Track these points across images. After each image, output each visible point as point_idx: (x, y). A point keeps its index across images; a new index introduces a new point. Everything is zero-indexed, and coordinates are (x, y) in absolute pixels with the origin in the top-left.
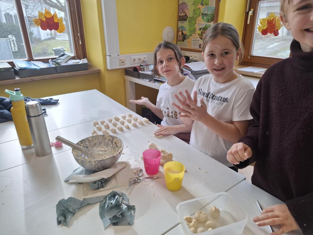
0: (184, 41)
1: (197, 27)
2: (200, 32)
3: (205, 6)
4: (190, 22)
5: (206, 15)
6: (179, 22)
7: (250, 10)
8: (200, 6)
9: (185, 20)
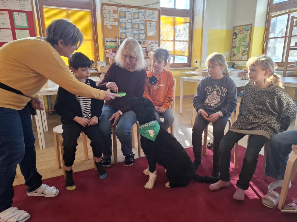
0: (234, 57)
1: (241, 51)
2: (242, 52)
3: (244, 42)
4: (237, 48)
5: (245, 45)
6: (232, 49)
7: (265, 43)
8: (242, 42)
9: (235, 48)
